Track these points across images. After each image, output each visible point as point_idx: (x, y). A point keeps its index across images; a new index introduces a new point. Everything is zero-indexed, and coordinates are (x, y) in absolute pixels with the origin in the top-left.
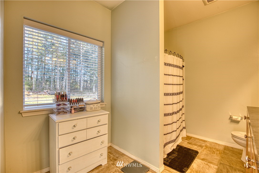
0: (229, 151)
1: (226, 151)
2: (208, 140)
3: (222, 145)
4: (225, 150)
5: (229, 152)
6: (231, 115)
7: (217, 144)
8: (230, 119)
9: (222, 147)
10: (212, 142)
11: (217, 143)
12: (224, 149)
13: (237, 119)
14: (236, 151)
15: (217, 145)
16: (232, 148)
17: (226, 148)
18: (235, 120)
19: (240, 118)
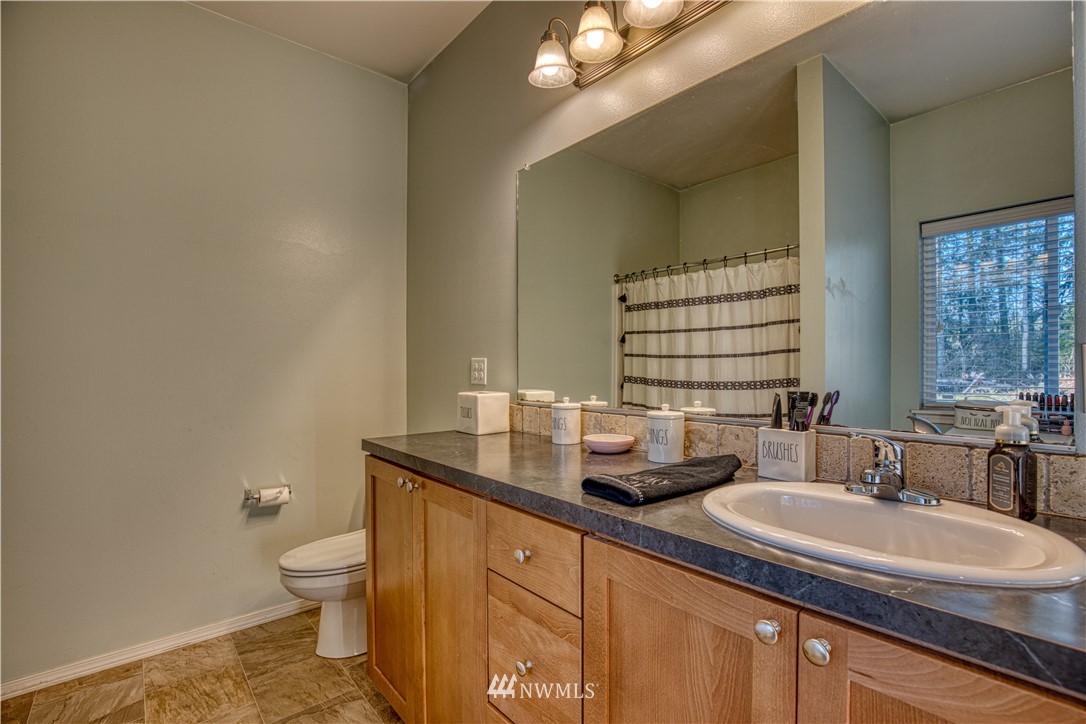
0: (263, 649)
1: (253, 657)
2: (142, 657)
3: (217, 638)
4: (249, 655)
5: (261, 653)
6: (247, 486)
7: (195, 646)
8: (244, 506)
9: (226, 650)
10: (171, 653)
11: (193, 642)
12: (240, 654)
13: (277, 498)
14: (280, 631)
15: (197, 650)
16: (260, 627)
17: (243, 641)
18: (272, 503)
19: (286, 490)
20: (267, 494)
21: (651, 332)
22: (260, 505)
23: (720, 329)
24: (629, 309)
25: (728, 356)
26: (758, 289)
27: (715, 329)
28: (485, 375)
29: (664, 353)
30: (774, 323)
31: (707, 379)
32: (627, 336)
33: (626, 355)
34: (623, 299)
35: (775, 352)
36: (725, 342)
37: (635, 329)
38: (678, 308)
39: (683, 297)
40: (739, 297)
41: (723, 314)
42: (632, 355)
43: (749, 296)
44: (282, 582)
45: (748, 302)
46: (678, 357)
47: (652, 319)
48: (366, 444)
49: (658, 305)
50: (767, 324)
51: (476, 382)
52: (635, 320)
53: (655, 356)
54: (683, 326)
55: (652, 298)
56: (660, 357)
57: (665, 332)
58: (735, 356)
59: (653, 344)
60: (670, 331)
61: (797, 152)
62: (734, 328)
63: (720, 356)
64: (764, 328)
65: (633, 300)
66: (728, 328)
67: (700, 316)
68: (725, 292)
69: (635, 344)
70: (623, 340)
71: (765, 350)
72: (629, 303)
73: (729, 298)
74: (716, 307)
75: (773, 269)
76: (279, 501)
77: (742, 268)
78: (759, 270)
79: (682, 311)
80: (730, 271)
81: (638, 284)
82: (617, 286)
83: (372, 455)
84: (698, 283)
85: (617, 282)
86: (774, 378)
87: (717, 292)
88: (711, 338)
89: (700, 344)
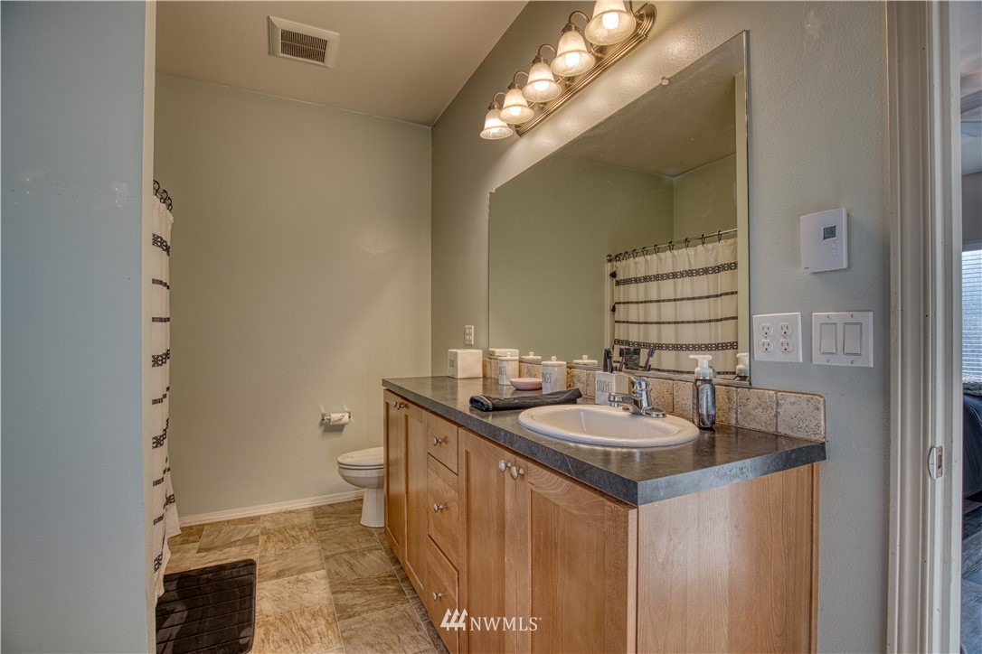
0: (329, 517)
1: (322, 521)
2: (261, 514)
3: (304, 509)
4: (320, 520)
5: (328, 519)
6: (323, 411)
7: (290, 512)
8: (321, 424)
9: (307, 515)
10: (277, 514)
11: (289, 509)
12: (315, 519)
13: (340, 420)
14: (341, 509)
15: (291, 514)
16: (330, 505)
17: (318, 512)
18: (337, 423)
19: (347, 415)
20: (335, 416)
21: (632, 303)
22: (331, 424)
23: (682, 299)
24: (618, 283)
25: (689, 322)
26: (713, 265)
27: (678, 300)
28: (472, 338)
29: (642, 320)
30: (726, 294)
31: (673, 342)
32: (617, 306)
33: (616, 322)
34: (613, 275)
35: (727, 319)
36: (687, 310)
37: (622, 301)
38: (651, 283)
39: (655, 273)
40: (698, 272)
41: (686, 286)
42: (619, 322)
43: (706, 271)
44: (339, 472)
45: (705, 276)
46: (651, 323)
47: (634, 292)
48: (385, 382)
49: (637, 280)
50: (721, 295)
51: (467, 343)
52: (623, 293)
53: (635, 323)
54: (655, 298)
55: (632, 275)
56: (639, 323)
57: (641, 302)
58: (695, 322)
59: (634, 313)
60: (645, 302)
61: (735, 153)
62: (694, 298)
63: (683, 322)
64: (719, 298)
65: (620, 276)
66: (689, 299)
67: (668, 289)
68: (687, 268)
69: (621, 313)
70: (613, 310)
71: (719, 318)
72: (618, 279)
73: (690, 273)
74: (679, 281)
75: (725, 248)
76: (342, 422)
77: (700, 247)
78: (713, 249)
79: (654, 284)
80: (691, 251)
81: (624, 262)
82: (609, 264)
83: (388, 390)
84: (666, 261)
85: (610, 261)
86: (726, 341)
87: (679, 269)
88: (676, 305)
89: (668, 312)
